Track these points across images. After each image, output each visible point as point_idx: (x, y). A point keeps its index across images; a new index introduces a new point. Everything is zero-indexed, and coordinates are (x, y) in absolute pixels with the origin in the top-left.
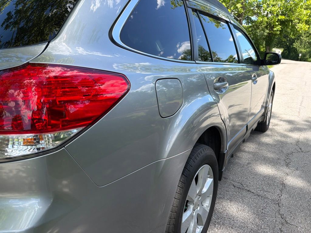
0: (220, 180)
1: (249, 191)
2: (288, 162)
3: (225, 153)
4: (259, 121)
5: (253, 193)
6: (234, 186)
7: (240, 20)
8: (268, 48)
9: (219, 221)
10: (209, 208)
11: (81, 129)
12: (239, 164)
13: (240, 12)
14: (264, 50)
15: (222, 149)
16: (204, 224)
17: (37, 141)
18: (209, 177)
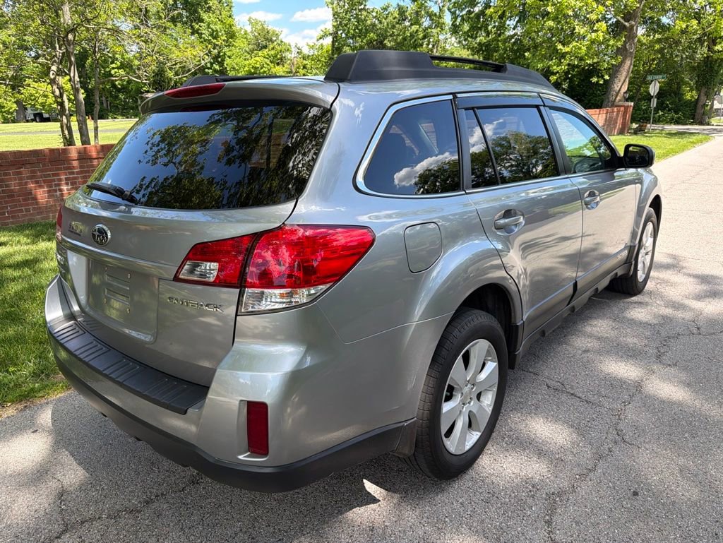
0: (512, 367)
1: (572, 394)
2: (662, 351)
3: (518, 326)
4: (616, 274)
5: (579, 398)
6: (549, 387)
7: (632, 27)
8: (704, 90)
9: (512, 433)
10: (491, 408)
11: (328, 285)
12: (567, 352)
13: (631, 7)
14: (692, 96)
15: (513, 320)
16: (482, 430)
17: (290, 295)
18: (491, 361)
